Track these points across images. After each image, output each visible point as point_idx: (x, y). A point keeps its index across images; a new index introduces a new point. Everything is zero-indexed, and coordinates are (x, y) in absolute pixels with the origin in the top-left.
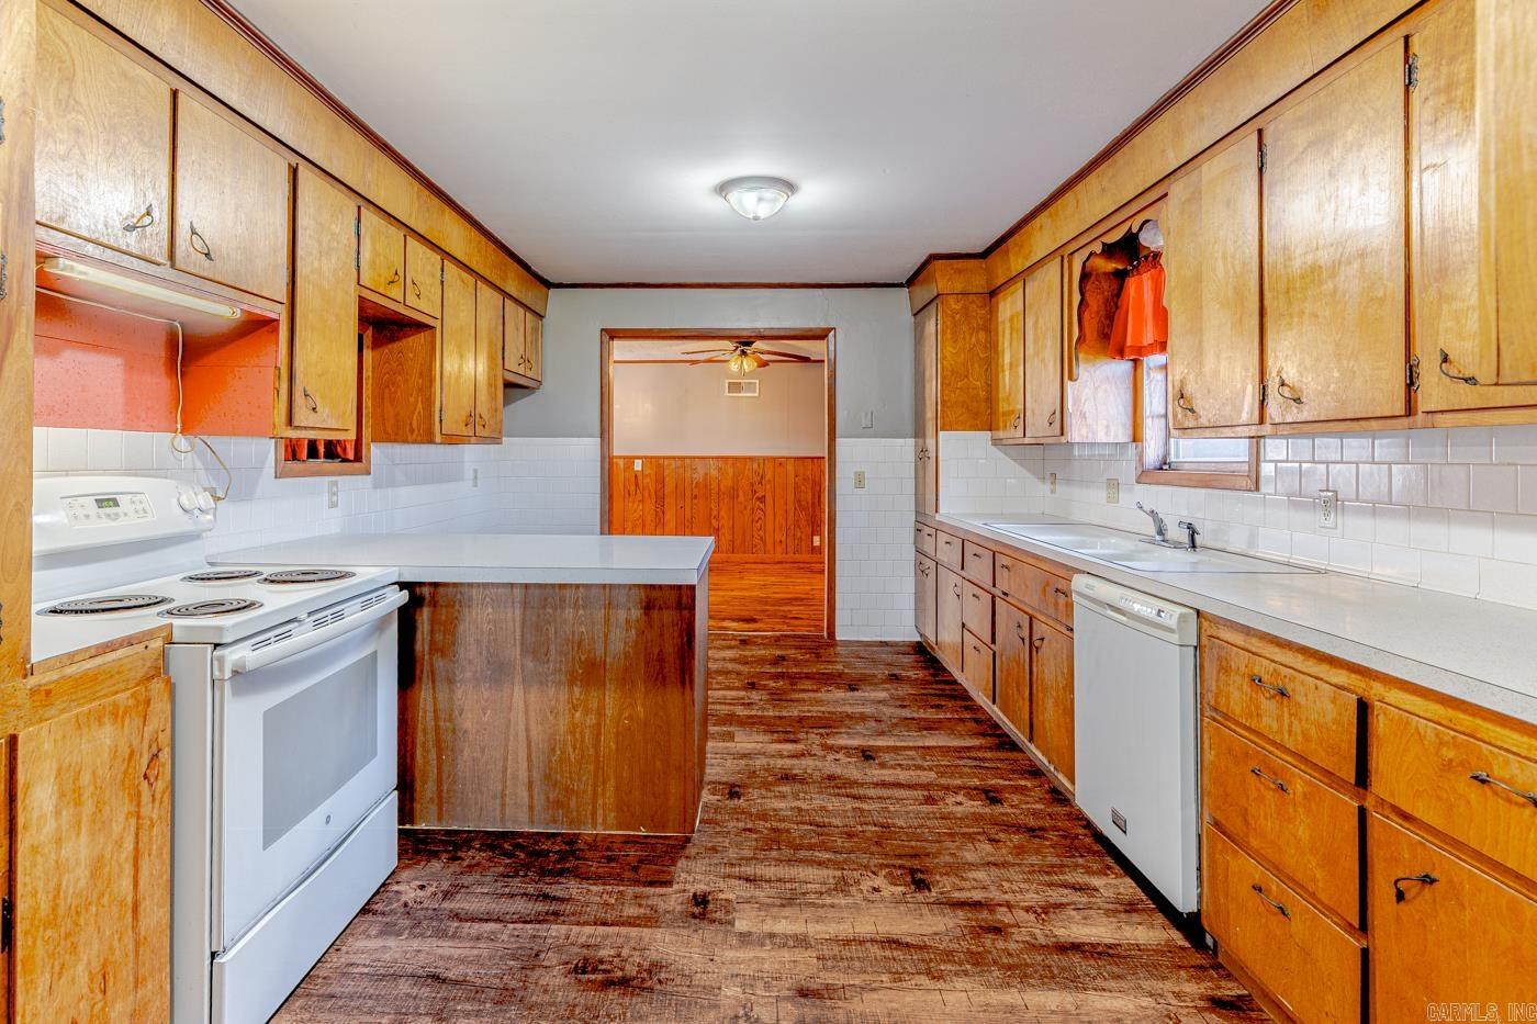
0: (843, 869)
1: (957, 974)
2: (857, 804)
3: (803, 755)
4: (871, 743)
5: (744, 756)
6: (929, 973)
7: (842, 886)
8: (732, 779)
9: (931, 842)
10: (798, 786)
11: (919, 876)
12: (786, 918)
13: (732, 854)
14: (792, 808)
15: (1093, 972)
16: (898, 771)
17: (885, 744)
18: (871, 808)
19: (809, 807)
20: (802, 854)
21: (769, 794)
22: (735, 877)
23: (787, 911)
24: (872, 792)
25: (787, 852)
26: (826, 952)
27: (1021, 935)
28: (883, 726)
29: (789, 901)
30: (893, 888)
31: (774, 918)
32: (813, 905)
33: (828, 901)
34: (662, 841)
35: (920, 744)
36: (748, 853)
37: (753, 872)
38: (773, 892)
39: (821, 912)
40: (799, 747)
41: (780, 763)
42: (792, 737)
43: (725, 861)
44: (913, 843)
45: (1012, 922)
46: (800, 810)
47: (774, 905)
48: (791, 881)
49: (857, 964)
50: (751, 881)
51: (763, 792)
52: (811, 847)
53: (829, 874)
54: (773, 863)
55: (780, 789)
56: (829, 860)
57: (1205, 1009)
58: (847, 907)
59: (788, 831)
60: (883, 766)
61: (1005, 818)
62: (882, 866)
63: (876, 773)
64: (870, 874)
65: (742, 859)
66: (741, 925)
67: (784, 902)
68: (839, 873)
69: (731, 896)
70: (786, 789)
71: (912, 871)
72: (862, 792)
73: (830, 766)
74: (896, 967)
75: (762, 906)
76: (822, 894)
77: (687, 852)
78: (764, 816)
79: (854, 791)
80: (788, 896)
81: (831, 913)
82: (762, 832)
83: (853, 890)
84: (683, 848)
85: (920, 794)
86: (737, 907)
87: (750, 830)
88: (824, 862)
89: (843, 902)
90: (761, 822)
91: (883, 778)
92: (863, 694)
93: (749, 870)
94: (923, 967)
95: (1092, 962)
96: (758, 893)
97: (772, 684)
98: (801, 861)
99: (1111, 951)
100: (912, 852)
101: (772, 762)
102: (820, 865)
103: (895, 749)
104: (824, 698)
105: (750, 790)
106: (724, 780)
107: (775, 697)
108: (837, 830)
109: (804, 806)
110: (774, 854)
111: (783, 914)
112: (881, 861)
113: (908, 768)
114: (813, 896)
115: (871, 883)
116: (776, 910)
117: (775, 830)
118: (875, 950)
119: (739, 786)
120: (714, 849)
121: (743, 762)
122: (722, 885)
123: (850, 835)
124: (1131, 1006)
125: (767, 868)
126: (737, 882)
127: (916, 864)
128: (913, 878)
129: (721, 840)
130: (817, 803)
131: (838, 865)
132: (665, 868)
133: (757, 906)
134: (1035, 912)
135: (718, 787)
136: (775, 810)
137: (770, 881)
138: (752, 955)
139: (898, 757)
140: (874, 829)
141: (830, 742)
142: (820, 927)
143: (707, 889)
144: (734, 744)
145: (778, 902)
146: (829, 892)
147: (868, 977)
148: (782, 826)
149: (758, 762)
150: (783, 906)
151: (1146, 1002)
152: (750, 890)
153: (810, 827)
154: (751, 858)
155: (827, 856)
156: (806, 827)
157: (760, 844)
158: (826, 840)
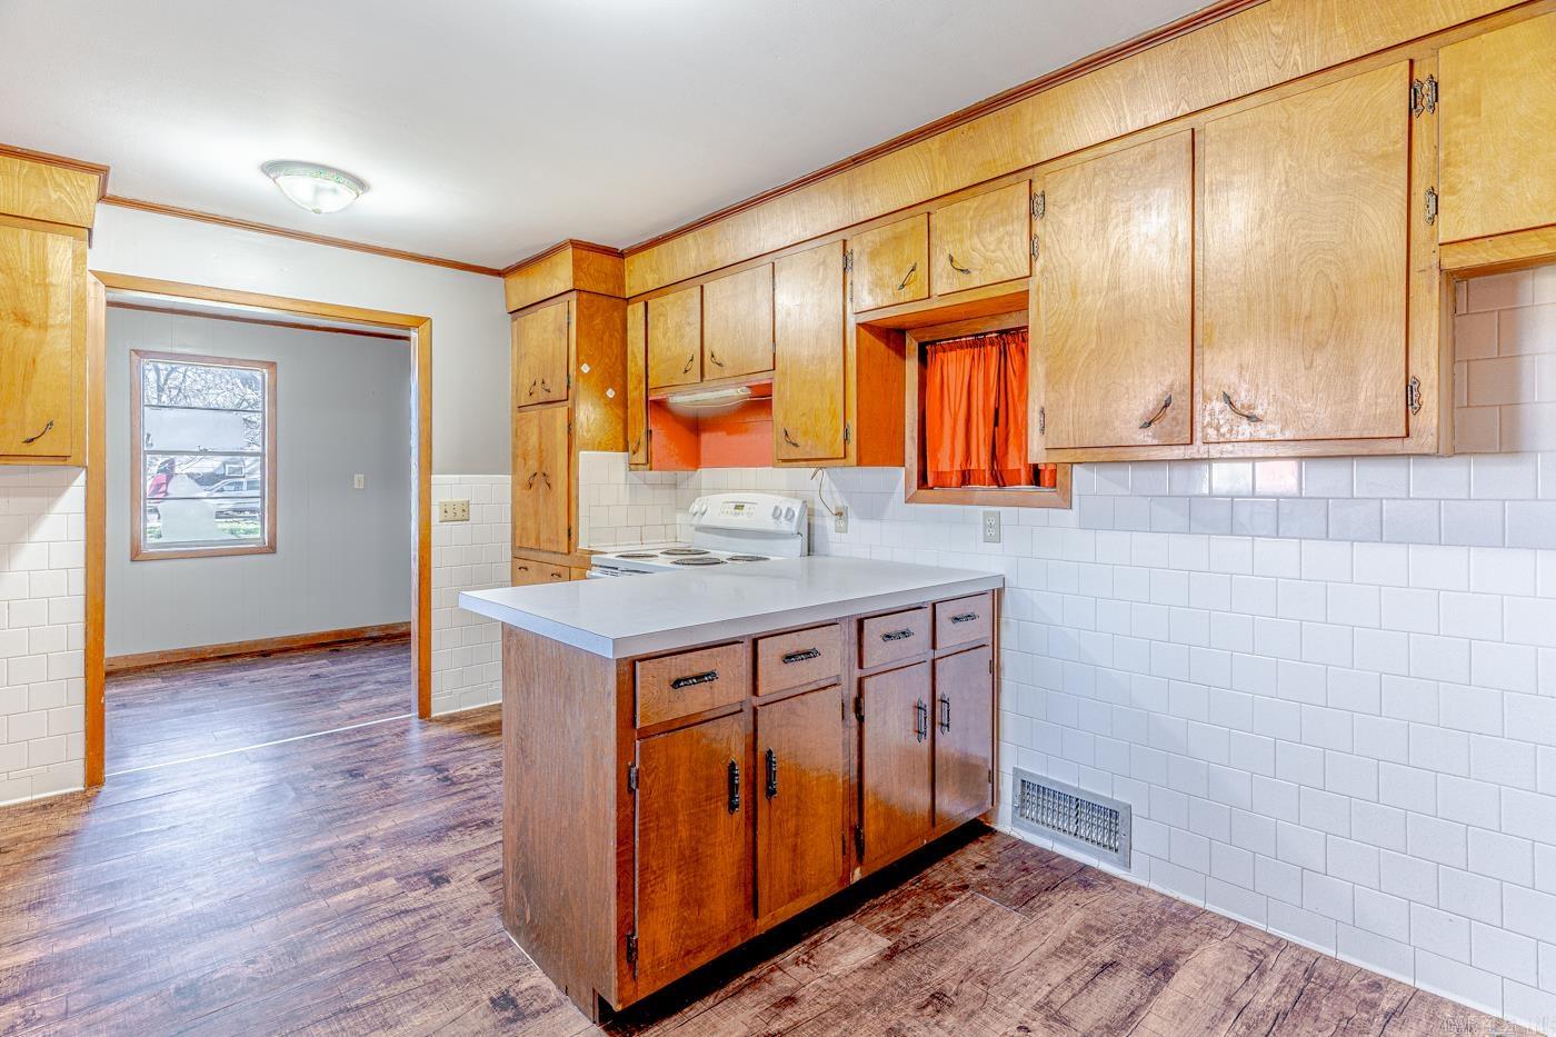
13: (441, 927)
14: (398, 1022)
20: (355, 963)
25: (377, 955)
29: (354, 911)
31: (362, 897)
32: (325, 920)
33: (309, 930)
36: (421, 935)
39: (316, 918)
43: (443, 918)
47: (366, 905)
48: (358, 929)
54: (387, 938)
58: (287, 932)
59: (389, 982)
64: (260, 976)
65: (426, 928)
66: (391, 882)
68: (300, 961)
69: (414, 896)
75: (379, 901)
76: (319, 933)
78: (435, 988)
80: (355, 917)
81: (304, 921)
82: (423, 964)
83: (282, 951)
86: (402, 891)
87: (440, 960)
88: (323, 965)
89: (293, 935)
90: (431, 978)
93: (409, 920)
96: (389, 906)
98: (354, 954)
105: (485, 1021)
106: (540, 1019)
108: (314, 1016)
110: (391, 948)
111: (354, 903)
112: (244, 997)
114: (328, 927)
115: (258, 966)
116: (364, 901)
117: (406, 975)
119: (511, 1021)
122: (430, 898)
125: (391, 929)
126: (416, 906)
129: (468, 936)
131: (306, 969)
133: (383, 898)
136: (424, 1006)
137: (382, 920)
138: (368, 871)
145: (363, 909)
148: (401, 986)
152: (397, 905)
153: (359, 1001)
154: (415, 931)
155: (321, 974)
156: (364, 1000)
157: (416, 950)
158: (327, 993)
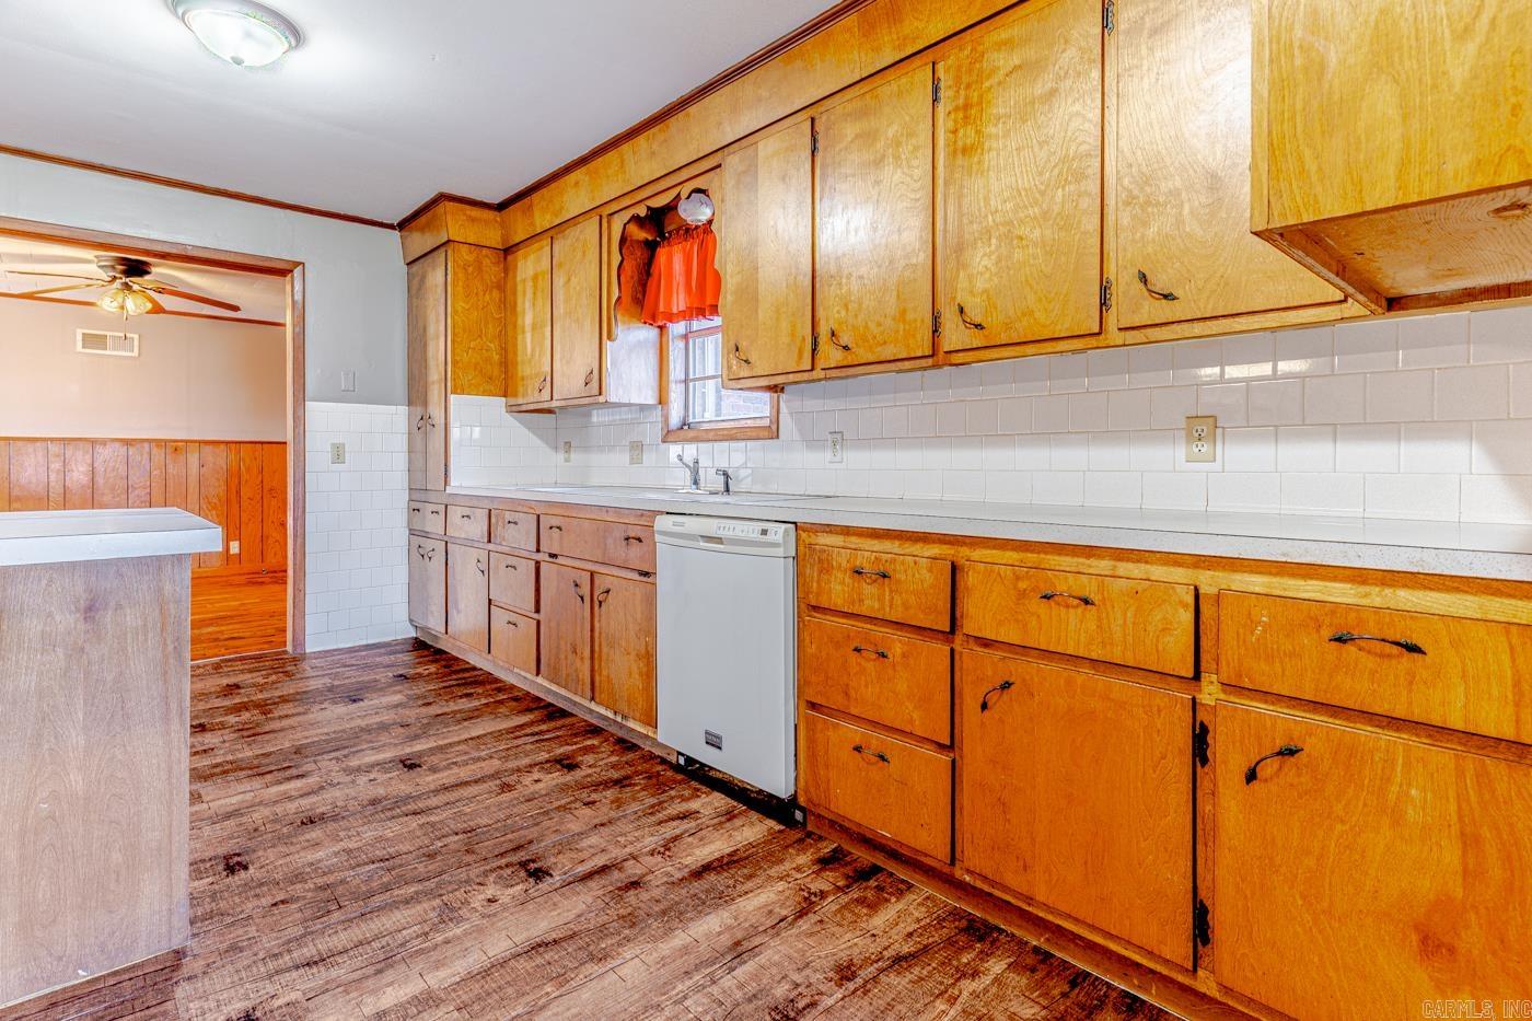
0: (441, 895)
1: (620, 945)
2: (423, 819)
3: (322, 788)
4: (408, 750)
5: (228, 816)
6: (592, 958)
7: (449, 914)
8: (222, 851)
9: (527, 827)
10: (331, 826)
11: (533, 866)
12: (392, 984)
13: (269, 942)
14: (336, 854)
15: (731, 882)
16: (455, 770)
17: (425, 747)
18: (441, 818)
19: (356, 846)
20: (377, 900)
21: (293, 849)
22: (288, 970)
23: (389, 975)
24: (434, 801)
25: (353, 909)
26: (464, 997)
27: (657, 879)
28: (413, 730)
29: (387, 962)
30: (511, 891)
31: (374, 992)
32: (421, 952)
33: (439, 938)
34: (127, 977)
35: (467, 736)
36: (296, 931)
37: (314, 952)
38: (358, 962)
39: (434, 955)
40: (312, 780)
41: (292, 807)
42: (294, 772)
43: (261, 955)
44: (510, 836)
45: (644, 870)
46: (348, 852)
47: (366, 977)
48: (376, 938)
49: (510, 990)
50: (316, 963)
51: (283, 849)
52: (387, 888)
53: (427, 908)
54: (340, 927)
55: (308, 836)
56: (416, 893)
57: (820, 870)
58: (466, 933)
59: (342, 882)
60: (433, 770)
61: (589, 779)
62: (486, 874)
63: (429, 780)
64: (476, 887)
65: (289, 941)
67: (379, 966)
68: (437, 902)
69: (293, 996)
70: (315, 834)
71: (523, 865)
72: (421, 805)
73: (364, 788)
74: (556, 970)
75: (347, 987)
76: (426, 934)
77: (185, 971)
78: (298, 877)
79: (412, 807)
80: (382, 957)
81: (450, 950)
82: (304, 898)
83: (464, 912)
84: (176, 968)
85: (493, 784)
86: (311, 1004)
87: (284, 902)
88: (412, 898)
89: (458, 931)
90: (299, 886)
91: (441, 782)
92: (372, 702)
93: (308, 951)
94: (583, 955)
95: (726, 874)
96: (334, 973)
97: (232, 719)
98: (380, 909)
99: (735, 858)
100: (511, 846)
101: (279, 809)
102: (408, 903)
103: (441, 749)
104: (319, 719)
105: (260, 853)
106: (207, 855)
107: (245, 733)
108: (410, 857)
109: (352, 845)
110: (336, 916)
111: (384, 982)
112: (482, 869)
113: (466, 763)
114: (415, 942)
115: (482, 897)
116: (370, 982)
117: (323, 888)
118: (523, 965)
119: (239, 855)
120: (235, 948)
121: (231, 823)
122: (270, 989)
123: (431, 856)
124: (772, 895)
125: (335, 938)
126: (295, 974)
127: (522, 856)
128: (527, 871)
129: (240, 932)
130: (369, 834)
131: (430, 894)
132: (153, 1011)
133: (340, 989)
134: (659, 853)
135: (202, 866)
136: (312, 864)
137: (346, 951)
139: (449, 756)
140: (457, 838)
141: (354, 762)
142: (442, 973)
143: (248, 1004)
144: (205, 806)
145: (371, 970)
146: (435, 928)
147: (528, 998)
148: (330, 879)
149: (256, 816)
150: (379, 972)
151: (781, 886)
152: (320, 975)
153: (372, 866)
154: (304, 936)
155: (413, 889)
156: (367, 868)
157: (308, 913)
158: (403, 873)
